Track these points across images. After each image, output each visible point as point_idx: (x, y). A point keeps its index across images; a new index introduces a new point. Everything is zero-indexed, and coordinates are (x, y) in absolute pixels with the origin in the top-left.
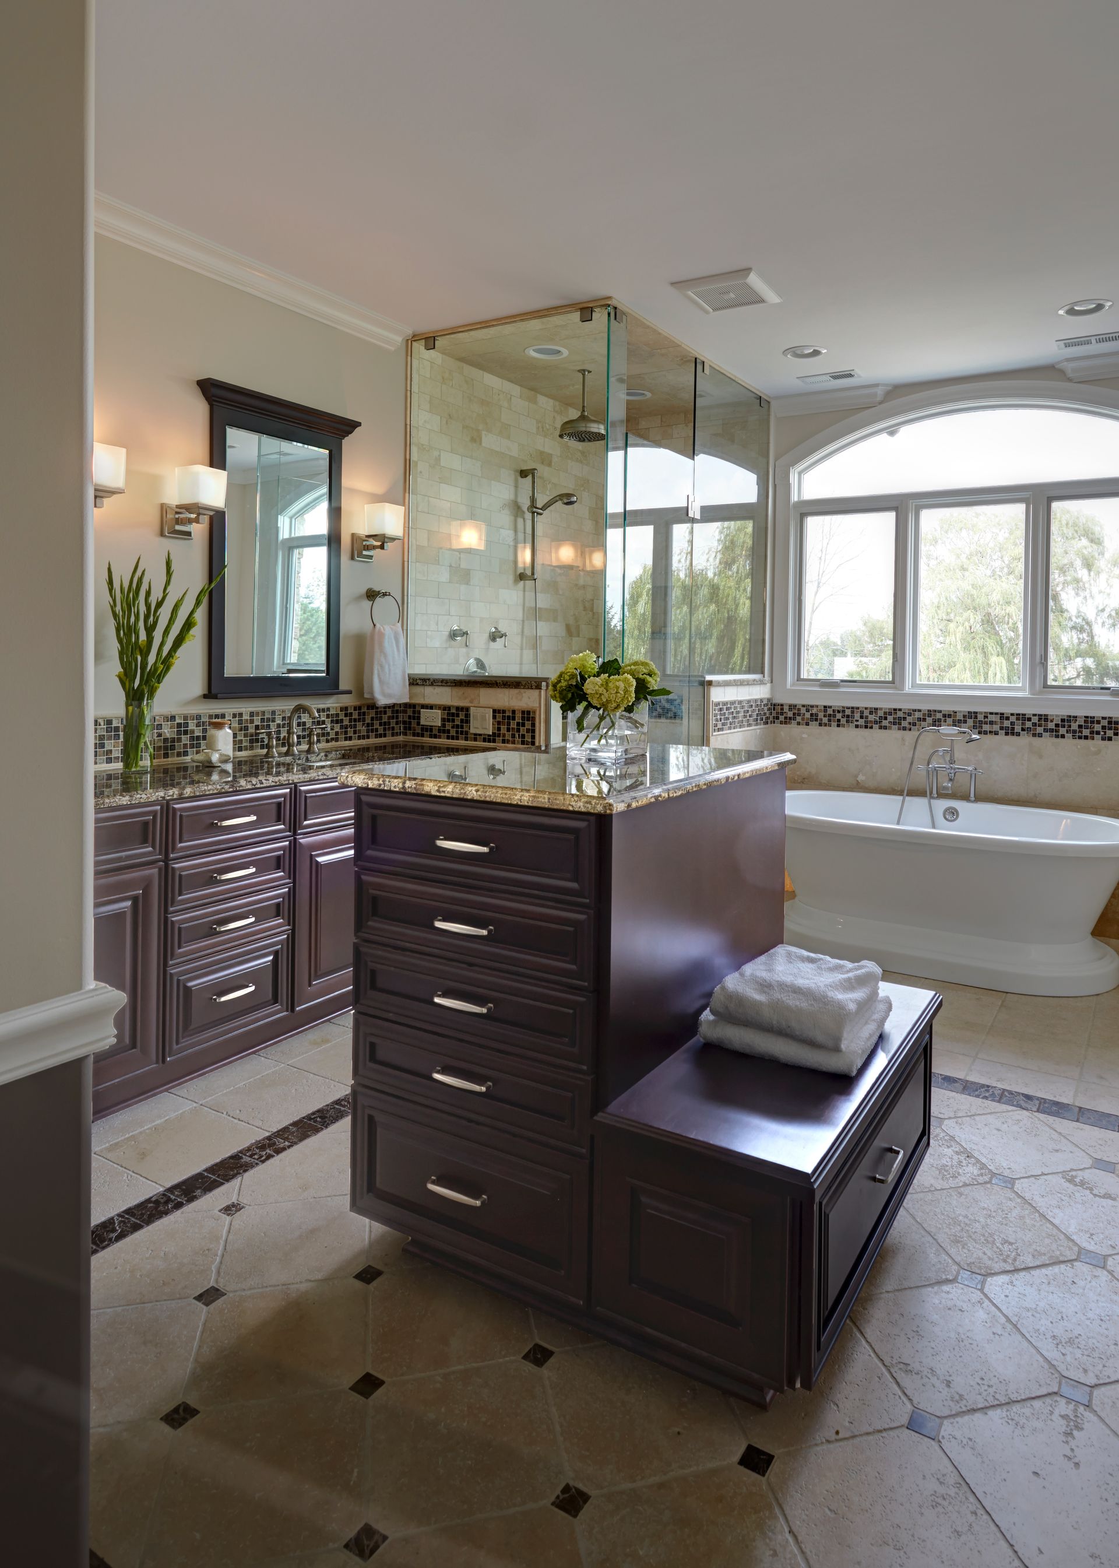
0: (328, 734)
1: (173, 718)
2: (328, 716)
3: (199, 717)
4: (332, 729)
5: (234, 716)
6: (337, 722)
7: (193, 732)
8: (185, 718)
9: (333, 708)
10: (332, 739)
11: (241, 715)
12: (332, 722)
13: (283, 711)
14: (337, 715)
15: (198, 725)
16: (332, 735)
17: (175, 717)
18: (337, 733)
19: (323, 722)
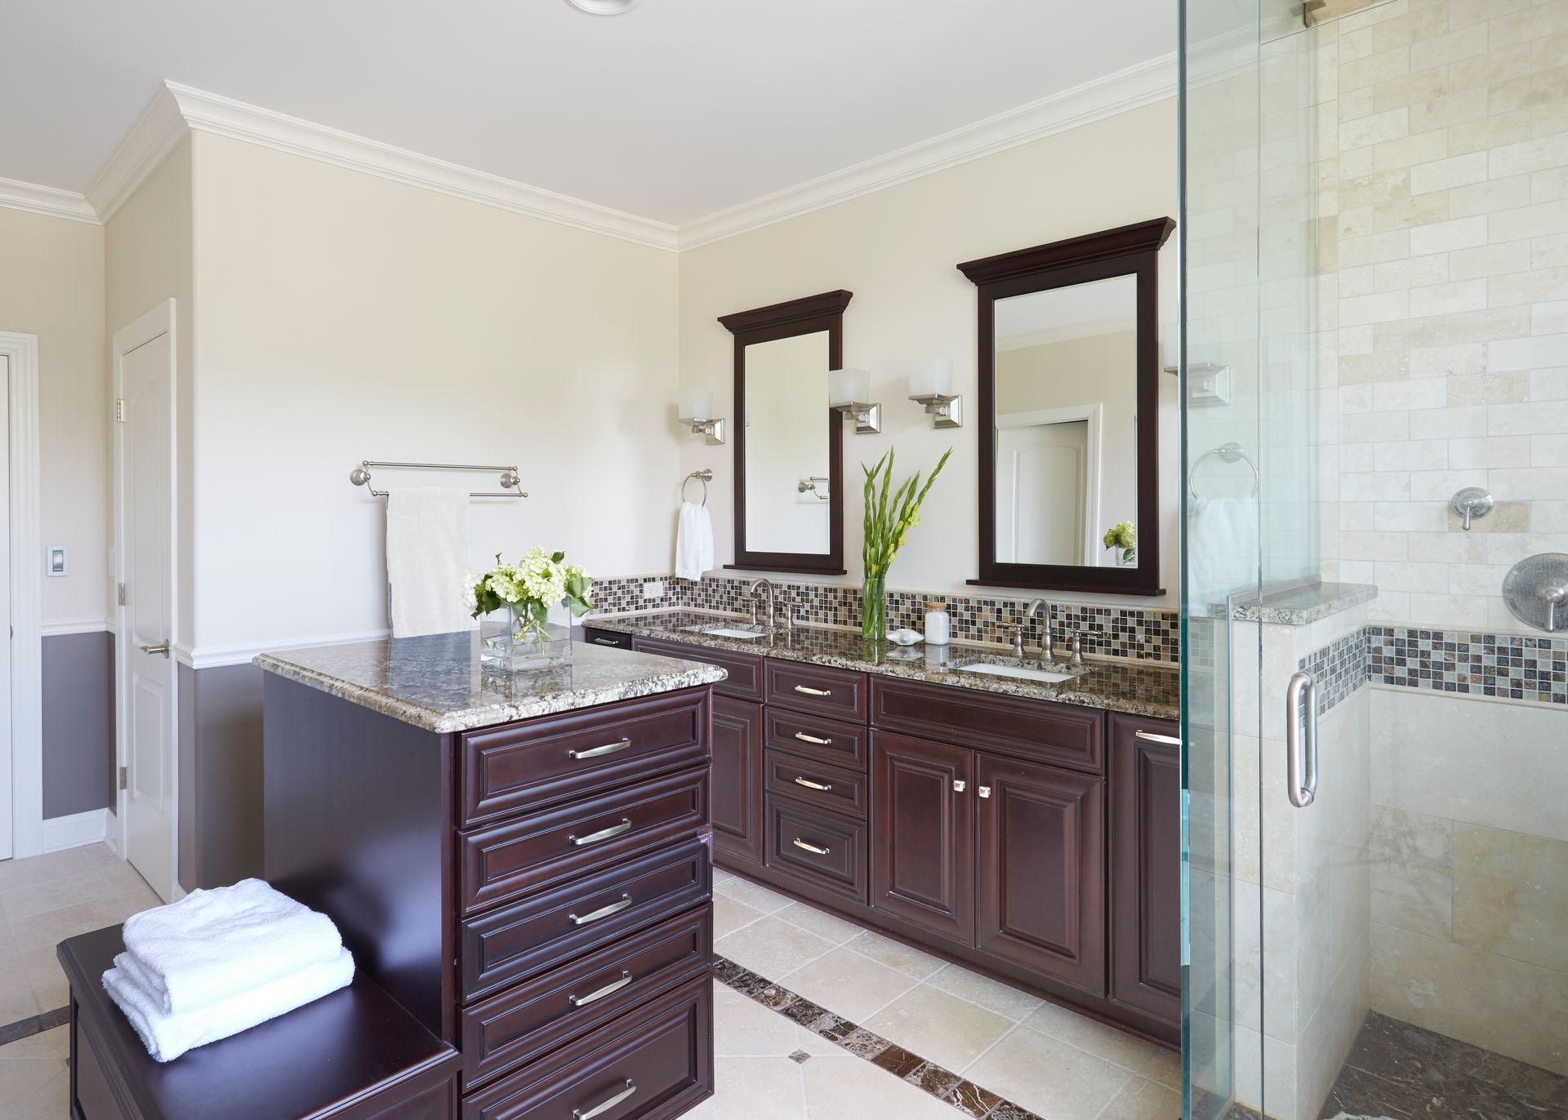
0: (1141, 647)
1: (943, 599)
2: (1140, 623)
3: (967, 601)
4: (1147, 641)
5: (1005, 605)
6: (1157, 633)
7: (961, 615)
8: (954, 600)
9: (1150, 613)
10: (1149, 655)
11: (1013, 604)
12: (1148, 631)
13: (1067, 608)
14: (1157, 623)
15: (967, 609)
16: (1148, 648)
17: (944, 598)
18: (1156, 648)
19: (1132, 630)
